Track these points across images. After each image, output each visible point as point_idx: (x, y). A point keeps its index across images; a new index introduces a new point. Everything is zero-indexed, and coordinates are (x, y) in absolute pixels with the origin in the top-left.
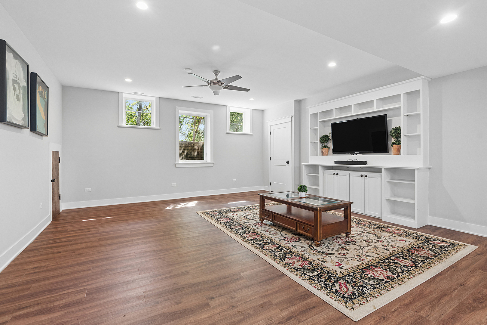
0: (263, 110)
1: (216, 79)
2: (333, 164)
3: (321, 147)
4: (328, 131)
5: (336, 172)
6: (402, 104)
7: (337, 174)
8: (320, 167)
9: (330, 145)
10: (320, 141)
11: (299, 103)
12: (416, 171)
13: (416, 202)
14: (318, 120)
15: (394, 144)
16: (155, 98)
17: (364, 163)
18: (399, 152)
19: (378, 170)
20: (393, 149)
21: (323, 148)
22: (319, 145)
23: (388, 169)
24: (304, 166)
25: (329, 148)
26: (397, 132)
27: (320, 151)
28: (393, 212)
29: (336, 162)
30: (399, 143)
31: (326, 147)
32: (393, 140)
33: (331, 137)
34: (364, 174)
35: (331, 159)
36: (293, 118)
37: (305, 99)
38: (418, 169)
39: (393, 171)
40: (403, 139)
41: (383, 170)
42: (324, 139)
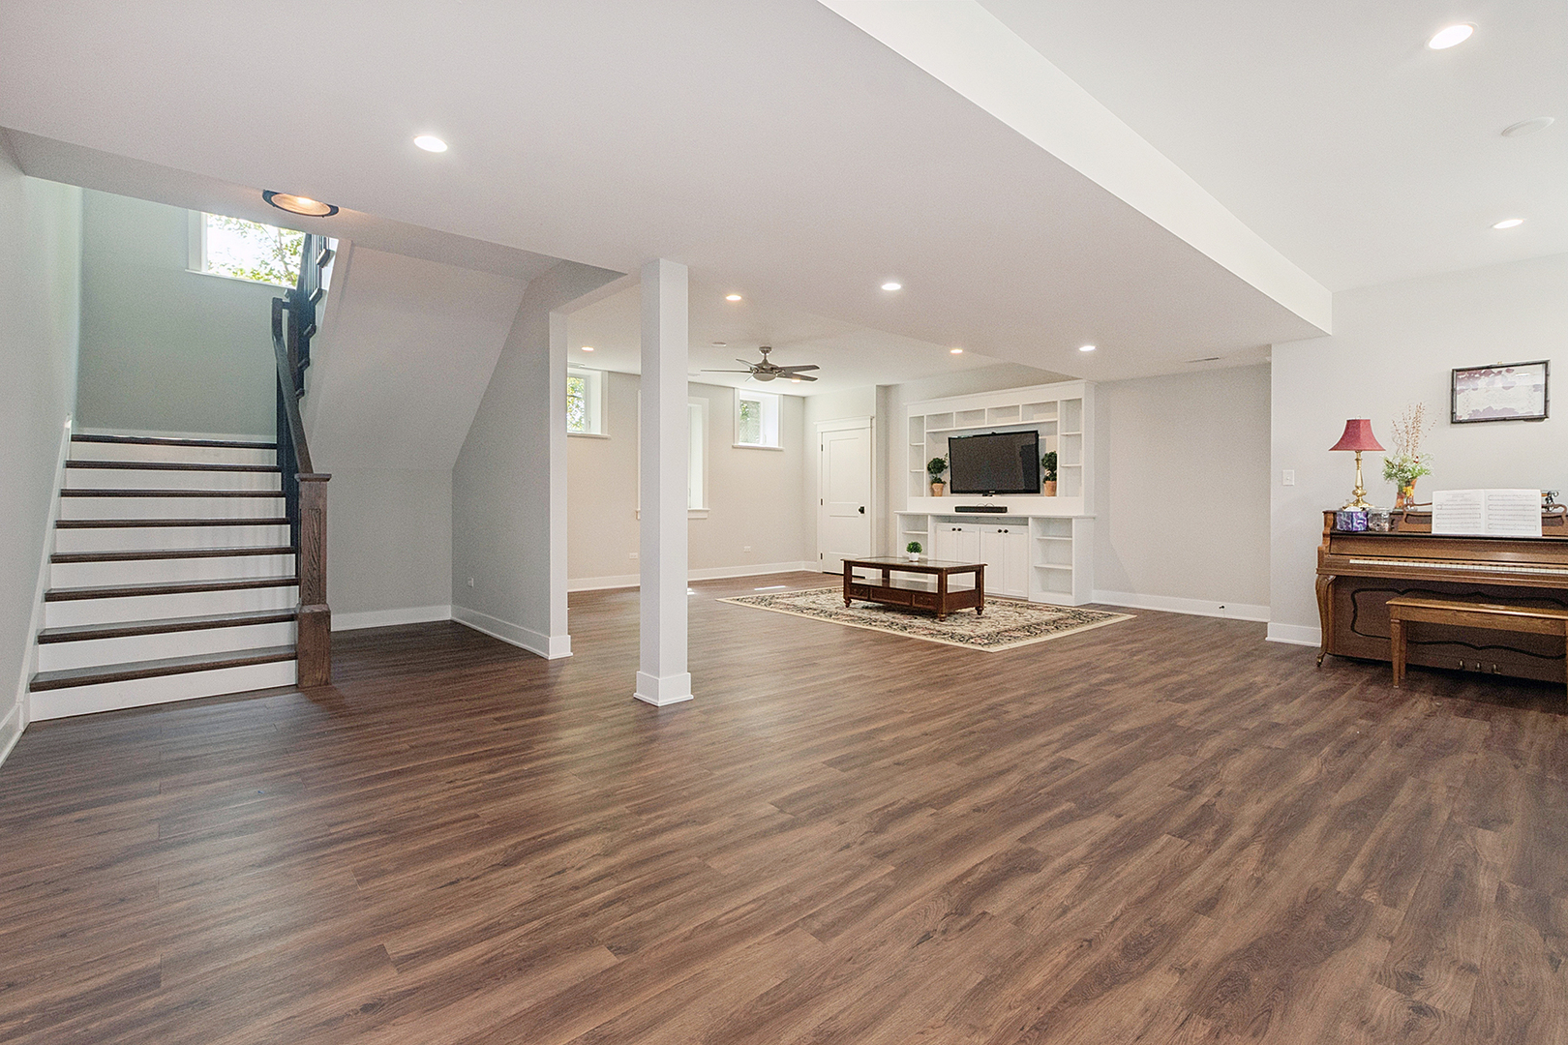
0: (804, 398)
1: (765, 362)
2: (953, 512)
3: (929, 480)
4: (942, 452)
5: (957, 526)
6: (1057, 416)
7: (960, 530)
8: (929, 517)
9: (946, 476)
10: (929, 469)
11: (885, 390)
12: (1074, 521)
13: (1073, 568)
14: (926, 431)
15: (1047, 479)
16: (600, 373)
17: (1003, 510)
18: (1054, 489)
19: (1023, 521)
20: (1045, 487)
21: (933, 483)
22: (926, 477)
23: (1037, 519)
24: (898, 517)
25: (944, 483)
26: (1052, 461)
27: (929, 487)
28: (1045, 589)
29: (958, 509)
30: (1053, 477)
31: (939, 481)
32: (1047, 473)
33: (947, 464)
34: (1003, 528)
35: (949, 503)
36: (874, 420)
37: (896, 386)
38: (1077, 518)
39: (1045, 521)
40: (1058, 471)
41: (1030, 520)
42: (936, 466)
